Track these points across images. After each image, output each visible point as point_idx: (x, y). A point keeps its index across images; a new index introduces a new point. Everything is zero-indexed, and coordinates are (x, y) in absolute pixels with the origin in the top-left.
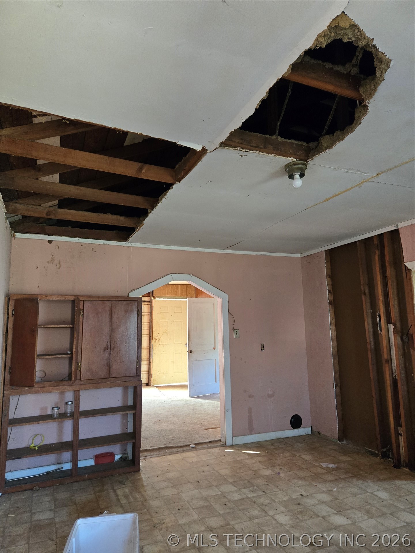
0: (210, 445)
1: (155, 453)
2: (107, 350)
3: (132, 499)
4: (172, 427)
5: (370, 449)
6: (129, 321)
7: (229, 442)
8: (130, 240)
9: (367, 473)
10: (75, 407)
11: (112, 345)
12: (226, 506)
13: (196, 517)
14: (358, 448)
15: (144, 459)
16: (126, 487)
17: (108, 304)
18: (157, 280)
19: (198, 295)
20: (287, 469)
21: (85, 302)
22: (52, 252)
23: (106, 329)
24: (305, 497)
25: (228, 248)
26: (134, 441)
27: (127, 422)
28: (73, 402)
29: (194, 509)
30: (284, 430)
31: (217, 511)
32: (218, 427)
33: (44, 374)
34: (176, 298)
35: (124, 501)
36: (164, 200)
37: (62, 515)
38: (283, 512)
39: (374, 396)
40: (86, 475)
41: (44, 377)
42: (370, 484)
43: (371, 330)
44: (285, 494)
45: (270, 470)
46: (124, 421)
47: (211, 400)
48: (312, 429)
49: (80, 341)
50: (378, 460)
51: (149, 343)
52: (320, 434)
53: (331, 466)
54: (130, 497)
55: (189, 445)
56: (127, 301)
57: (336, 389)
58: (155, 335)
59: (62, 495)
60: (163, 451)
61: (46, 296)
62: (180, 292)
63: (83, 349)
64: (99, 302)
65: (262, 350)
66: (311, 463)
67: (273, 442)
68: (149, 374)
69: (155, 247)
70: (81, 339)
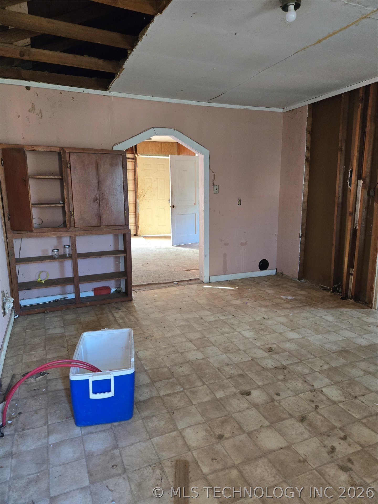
0: (190, 282)
1: (144, 288)
2: (96, 201)
3: (127, 320)
4: (158, 268)
5: (323, 286)
6: (115, 175)
7: (206, 279)
8: (110, 89)
9: (319, 303)
10: (72, 250)
11: (100, 197)
12: (203, 325)
13: (179, 332)
14: (314, 285)
15: (136, 292)
16: (121, 312)
17: (93, 156)
18: (140, 133)
19: (180, 153)
20: (253, 300)
21: (71, 154)
22: (32, 100)
23: (94, 181)
24: (267, 319)
25: (210, 100)
26: (126, 278)
27: (119, 263)
28: (71, 246)
29: (178, 327)
30: (253, 272)
31: (195, 328)
32: (197, 269)
33: (41, 222)
34: (159, 156)
35: (120, 321)
36: (144, 37)
37: (71, 330)
38: (248, 330)
39: (334, 244)
40: (88, 303)
41: (41, 224)
42: (319, 310)
43: (341, 185)
44: (250, 318)
45: (239, 301)
46: (117, 262)
47: (191, 248)
48: (276, 271)
49: (70, 192)
50: (329, 293)
51: (135, 198)
52: (283, 275)
53: (289, 298)
54: (126, 318)
55: (173, 282)
56: (112, 155)
57: (301, 238)
58: (140, 191)
59: (70, 317)
60: (151, 286)
61: (33, 146)
62: (163, 150)
63: (73, 199)
64: (85, 154)
65: (238, 204)
66: (273, 296)
67: (242, 281)
68: (136, 226)
69: (136, 98)
70: (71, 190)
